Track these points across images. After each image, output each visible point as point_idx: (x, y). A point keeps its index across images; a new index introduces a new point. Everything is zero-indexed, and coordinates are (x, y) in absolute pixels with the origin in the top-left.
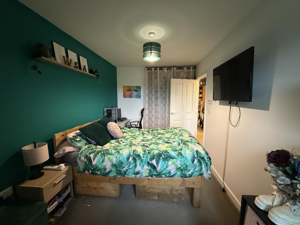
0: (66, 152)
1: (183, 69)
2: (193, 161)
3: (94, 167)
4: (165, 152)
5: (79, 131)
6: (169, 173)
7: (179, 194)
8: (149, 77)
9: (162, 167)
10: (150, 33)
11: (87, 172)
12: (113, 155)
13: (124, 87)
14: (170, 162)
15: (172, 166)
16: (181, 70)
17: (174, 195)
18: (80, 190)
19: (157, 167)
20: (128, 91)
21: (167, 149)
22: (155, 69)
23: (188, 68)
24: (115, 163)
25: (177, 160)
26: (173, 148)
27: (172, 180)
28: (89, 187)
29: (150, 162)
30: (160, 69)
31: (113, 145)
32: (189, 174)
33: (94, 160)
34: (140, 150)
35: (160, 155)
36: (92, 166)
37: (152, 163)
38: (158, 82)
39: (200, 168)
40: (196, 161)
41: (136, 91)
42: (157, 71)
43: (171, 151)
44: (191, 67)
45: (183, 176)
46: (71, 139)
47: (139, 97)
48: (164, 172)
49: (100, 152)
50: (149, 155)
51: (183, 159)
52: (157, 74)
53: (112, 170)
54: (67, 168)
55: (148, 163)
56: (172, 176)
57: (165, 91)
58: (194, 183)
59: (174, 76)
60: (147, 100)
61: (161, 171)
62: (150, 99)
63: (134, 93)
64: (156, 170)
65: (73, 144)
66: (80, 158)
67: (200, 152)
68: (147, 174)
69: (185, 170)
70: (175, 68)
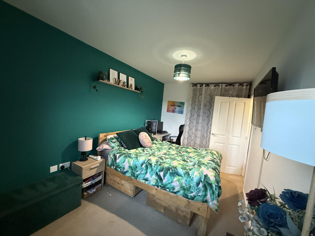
0: (103, 148)
1: (234, 86)
2: (198, 184)
3: (117, 164)
4: (174, 168)
5: (116, 135)
6: (174, 188)
7: (184, 216)
8: (194, 94)
9: (168, 180)
10: (182, 56)
11: (112, 167)
12: (132, 159)
13: (169, 102)
14: (176, 178)
15: (176, 183)
16: (232, 87)
17: (178, 214)
18: (109, 181)
19: (163, 179)
20: (172, 106)
21: (177, 166)
22: (201, 85)
23: (241, 84)
24: (132, 166)
25: (182, 178)
26: (184, 166)
27: (177, 198)
28: (114, 181)
29: (159, 173)
30: (206, 86)
31: (137, 151)
32: (191, 196)
33: (118, 159)
34: (153, 160)
35: (168, 169)
36: (116, 163)
37: (160, 174)
38: (203, 99)
39: (204, 193)
40: (201, 185)
41: (179, 106)
42: (203, 87)
43: (180, 169)
44: (245, 84)
45: (185, 196)
46: (109, 140)
47: (182, 112)
48: (169, 186)
49: (124, 154)
50: (159, 167)
51: (189, 179)
52: (202, 91)
53: (128, 171)
54: (102, 160)
55: (157, 174)
56: (175, 193)
57: (209, 109)
58: (199, 209)
59: (222, 93)
60: (189, 117)
61: (166, 184)
62: (192, 115)
63: (178, 109)
64: (162, 182)
65: (109, 143)
66: (110, 155)
67: (209, 177)
68: (154, 184)
69: (188, 191)
70: (224, 85)
